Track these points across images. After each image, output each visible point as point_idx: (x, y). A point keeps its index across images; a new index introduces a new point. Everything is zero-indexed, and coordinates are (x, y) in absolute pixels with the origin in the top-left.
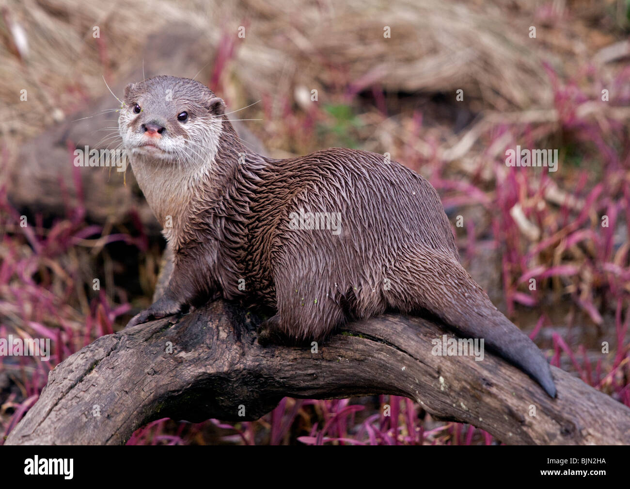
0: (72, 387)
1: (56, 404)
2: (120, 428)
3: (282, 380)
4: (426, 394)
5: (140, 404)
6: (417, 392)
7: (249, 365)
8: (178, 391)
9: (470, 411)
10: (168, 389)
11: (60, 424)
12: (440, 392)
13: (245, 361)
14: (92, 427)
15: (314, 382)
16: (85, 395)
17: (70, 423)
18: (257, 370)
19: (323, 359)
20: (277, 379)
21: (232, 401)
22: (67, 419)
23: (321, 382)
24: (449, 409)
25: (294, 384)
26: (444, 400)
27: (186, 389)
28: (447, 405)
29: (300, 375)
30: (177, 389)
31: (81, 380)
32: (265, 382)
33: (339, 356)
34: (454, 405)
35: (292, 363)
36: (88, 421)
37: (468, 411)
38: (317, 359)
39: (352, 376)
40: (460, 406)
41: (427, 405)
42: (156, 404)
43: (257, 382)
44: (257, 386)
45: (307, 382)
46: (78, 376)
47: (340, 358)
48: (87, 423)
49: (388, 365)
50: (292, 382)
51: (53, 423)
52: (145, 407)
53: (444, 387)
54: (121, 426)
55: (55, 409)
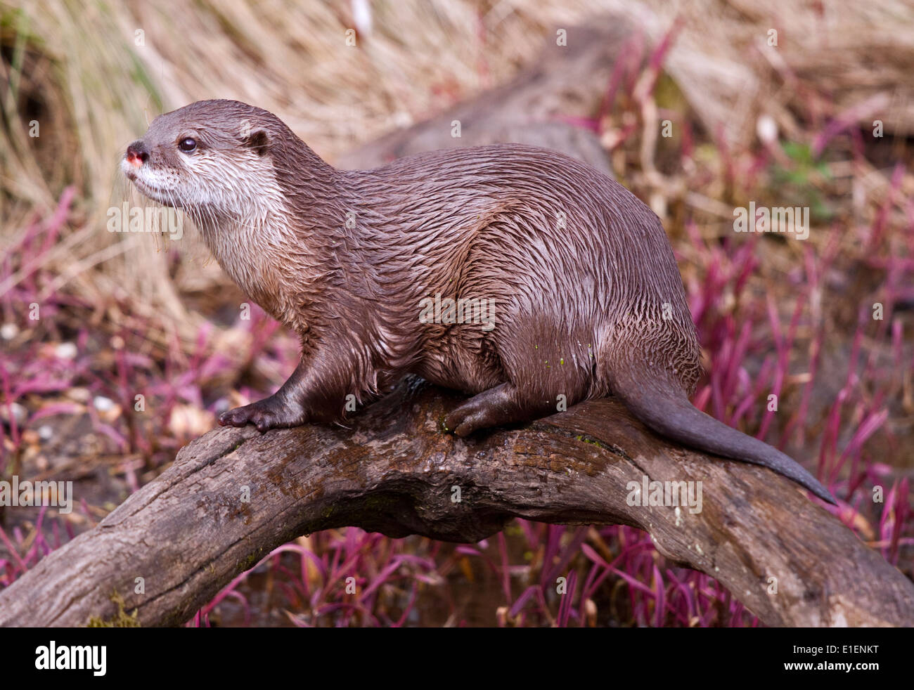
0: (196, 471)
1: (166, 490)
2: (254, 531)
3: (498, 492)
4: (660, 529)
5: (294, 503)
6: (651, 525)
7: (458, 468)
8: (357, 492)
9: (706, 557)
10: (342, 488)
11: (161, 516)
12: (674, 527)
13: (453, 462)
14: (210, 526)
15: (538, 499)
16: (213, 482)
17: (177, 517)
18: (468, 476)
19: (550, 469)
20: (493, 490)
21: (434, 514)
22: (174, 510)
23: (546, 499)
24: (683, 551)
25: (513, 499)
26: (678, 538)
27: (368, 491)
28: (682, 546)
29: (520, 488)
30: (356, 488)
31: (211, 462)
32: (479, 493)
33: (569, 467)
34: (689, 547)
35: (511, 471)
36: (207, 517)
37: (704, 556)
38: (542, 469)
39: (581, 496)
40: (694, 549)
41: (660, 543)
42: (322, 505)
43: (468, 491)
44: (468, 497)
45: (530, 498)
46: (210, 456)
47: (569, 470)
48: (205, 519)
49: (621, 485)
50: (510, 497)
51: (152, 514)
52: (301, 508)
53: (680, 522)
54: (257, 529)
55: (161, 496)
